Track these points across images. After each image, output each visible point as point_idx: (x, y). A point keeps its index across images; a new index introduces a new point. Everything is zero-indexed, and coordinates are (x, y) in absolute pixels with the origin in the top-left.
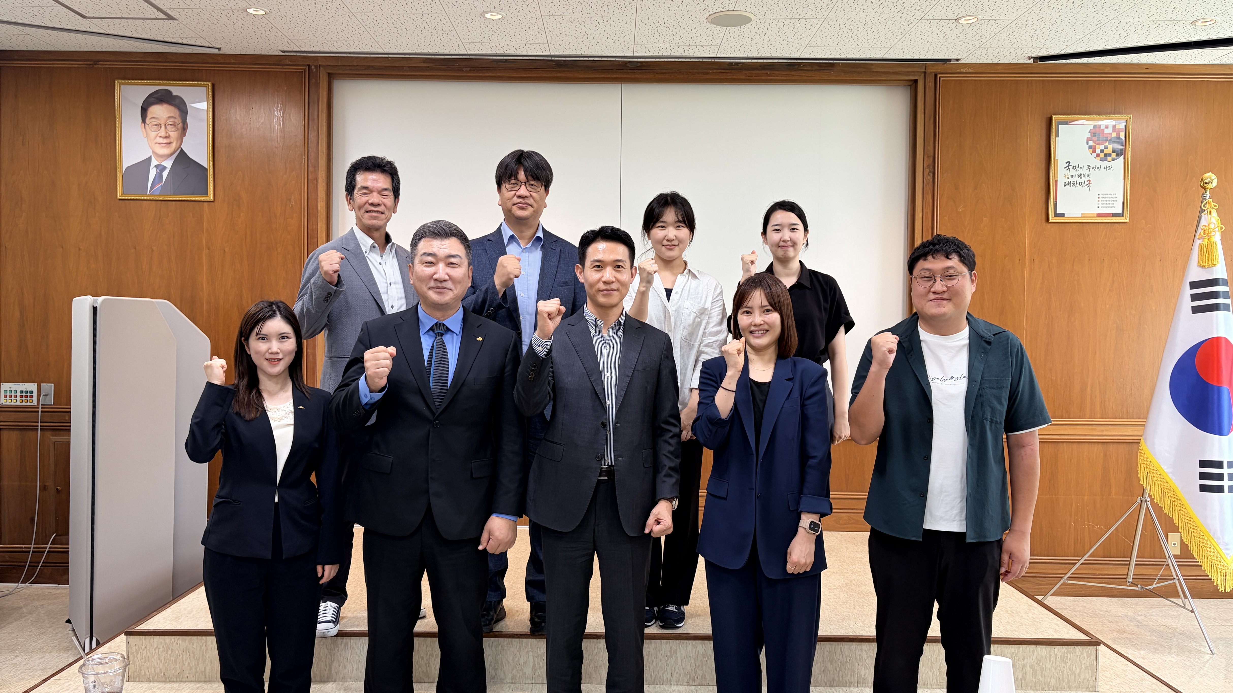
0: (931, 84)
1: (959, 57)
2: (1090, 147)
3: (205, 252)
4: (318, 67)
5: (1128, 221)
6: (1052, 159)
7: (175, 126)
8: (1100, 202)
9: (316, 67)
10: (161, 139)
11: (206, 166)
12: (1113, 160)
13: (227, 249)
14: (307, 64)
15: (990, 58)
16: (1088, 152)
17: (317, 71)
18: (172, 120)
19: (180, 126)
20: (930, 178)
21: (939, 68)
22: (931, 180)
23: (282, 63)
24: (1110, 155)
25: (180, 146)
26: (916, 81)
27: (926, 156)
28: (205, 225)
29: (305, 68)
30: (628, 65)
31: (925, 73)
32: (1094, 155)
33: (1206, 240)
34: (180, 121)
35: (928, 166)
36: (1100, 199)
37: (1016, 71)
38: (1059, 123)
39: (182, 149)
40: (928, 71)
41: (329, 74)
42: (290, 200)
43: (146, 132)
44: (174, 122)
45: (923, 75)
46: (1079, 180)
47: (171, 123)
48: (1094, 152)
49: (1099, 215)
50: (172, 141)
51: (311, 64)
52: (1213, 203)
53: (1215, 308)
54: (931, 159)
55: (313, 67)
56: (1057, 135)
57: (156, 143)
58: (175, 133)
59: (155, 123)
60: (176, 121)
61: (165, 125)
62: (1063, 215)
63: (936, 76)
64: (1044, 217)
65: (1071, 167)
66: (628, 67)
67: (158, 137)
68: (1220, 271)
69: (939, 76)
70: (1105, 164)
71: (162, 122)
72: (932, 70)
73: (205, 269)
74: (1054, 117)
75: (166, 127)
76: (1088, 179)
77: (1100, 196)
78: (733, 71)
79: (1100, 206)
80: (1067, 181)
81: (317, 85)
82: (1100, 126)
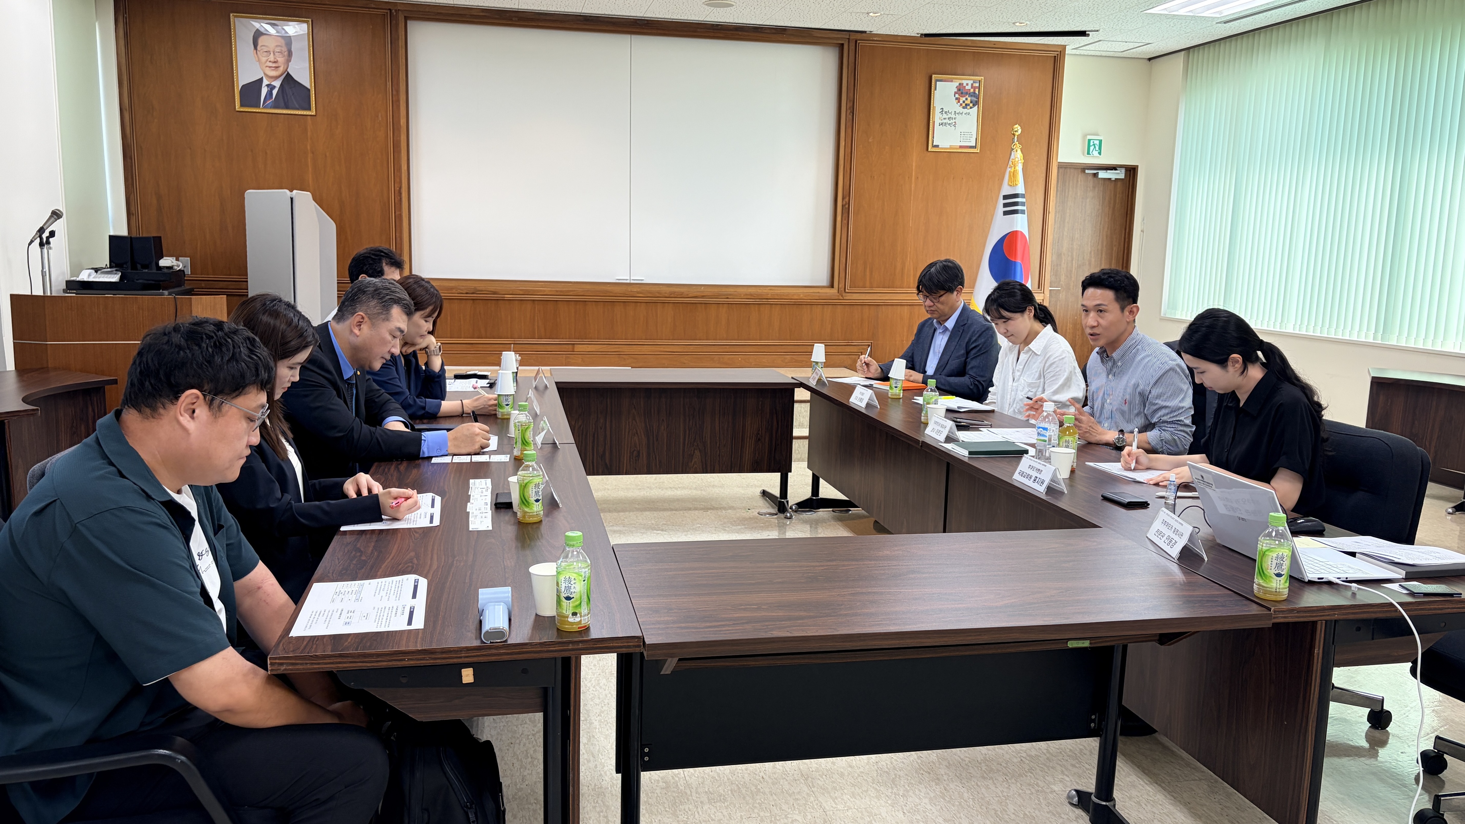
0: (852, 47)
1: (871, 30)
2: (957, 99)
3: (310, 155)
4: (397, 11)
5: (979, 151)
6: (932, 106)
7: (282, 53)
8: (962, 138)
9: (396, 11)
10: (271, 63)
11: (309, 87)
12: (971, 108)
13: (328, 154)
14: (388, 8)
15: (892, 31)
16: (955, 102)
17: (396, 14)
18: (279, 48)
19: (286, 53)
20: (851, 117)
21: (858, 36)
22: (851, 118)
23: (367, 6)
24: (969, 105)
25: (286, 70)
26: (843, 44)
27: (848, 100)
28: (309, 134)
29: (387, 11)
30: (638, 22)
31: (849, 39)
32: (959, 104)
33: (1013, 168)
34: (286, 50)
35: (850, 108)
36: (962, 136)
37: (910, 41)
38: (937, 81)
39: (288, 72)
40: (851, 38)
41: (405, 16)
42: (378, 117)
43: (258, 57)
44: (282, 50)
45: (847, 40)
46: (949, 122)
47: (278, 51)
48: (959, 102)
49: (961, 147)
50: (280, 65)
51: (392, 8)
52: (1018, 145)
53: (1015, 212)
54: (852, 103)
55: (393, 11)
56: (936, 89)
57: (267, 67)
58: (282, 59)
59: (265, 50)
60: (283, 49)
61: (274, 52)
62: (937, 146)
63: (856, 41)
64: (925, 147)
65: (944, 112)
66: (638, 24)
67: (268, 62)
68: (1020, 189)
69: (858, 42)
70: (965, 111)
71: (271, 50)
72: (853, 37)
73: (310, 169)
74: (933, 76)
75: (274, 54)
76: (954, 121)
77: (962, 133)
78: (715, 31)
79: (962, 140)
80: (941, 122)
81: (397, 25)
82: (963, 84)
